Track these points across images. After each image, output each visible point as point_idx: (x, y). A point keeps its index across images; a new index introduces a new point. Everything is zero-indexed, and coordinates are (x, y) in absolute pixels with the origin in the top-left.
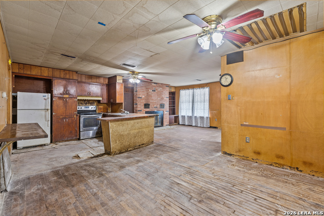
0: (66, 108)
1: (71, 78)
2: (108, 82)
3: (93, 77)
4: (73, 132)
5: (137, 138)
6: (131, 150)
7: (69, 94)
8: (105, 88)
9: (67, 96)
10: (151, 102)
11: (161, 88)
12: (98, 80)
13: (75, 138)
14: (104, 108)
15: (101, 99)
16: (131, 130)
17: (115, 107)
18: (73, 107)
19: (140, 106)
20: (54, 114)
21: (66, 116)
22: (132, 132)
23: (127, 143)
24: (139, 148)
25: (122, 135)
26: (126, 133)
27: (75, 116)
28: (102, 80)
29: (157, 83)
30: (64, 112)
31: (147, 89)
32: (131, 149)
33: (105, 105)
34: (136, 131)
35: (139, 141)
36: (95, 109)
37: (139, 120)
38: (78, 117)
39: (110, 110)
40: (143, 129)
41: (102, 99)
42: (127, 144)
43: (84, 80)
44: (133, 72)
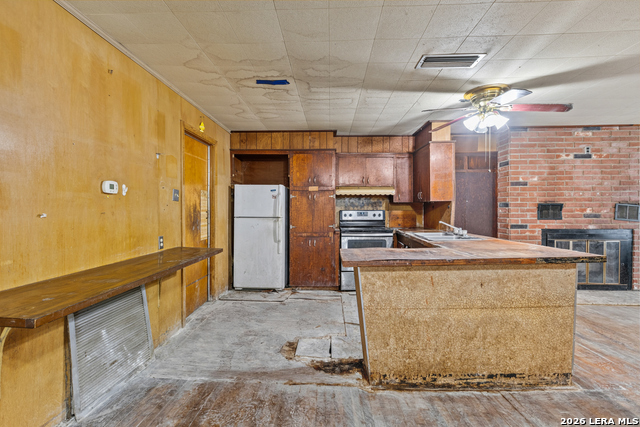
0: (313, 215)
1: (324, 147)
2: (414, 147)
3: (374, 140)
4: (327, 270)
5: (476, 342)
6: (449, 387)
7: (319, 184)
8: (405, 163)
9: (315, 188)
10: (566, 196)
11: (623, 145)
12: (387, 145)
13: (330, 284)
14: (404, 217)
15: (392, 192)
16: (447, 308)
17: (433, 214)
18: (327, 214)
19: (520, 210)
20: (291, 227)
21: (313, 232)
22: (453, 316)
23: (430, 353)
24: (490, 388)
25: (411, 322)
26: (427, 316)
27: (331, 234)
28: (397, 144)
29: (598, 127)
30: (310, 224)
31: (552, 153)
32: (449, 381)
33: (409, 208)
34: (475, 315)
35: (488, 358)
36: (381, 218)
37: (489, 273)
38: (337, 236)
39: (420, 221)
40: (509, 313)
41: (398, 192)
42: (431, 357)
43: (354, 150)
44: (479, 92)
